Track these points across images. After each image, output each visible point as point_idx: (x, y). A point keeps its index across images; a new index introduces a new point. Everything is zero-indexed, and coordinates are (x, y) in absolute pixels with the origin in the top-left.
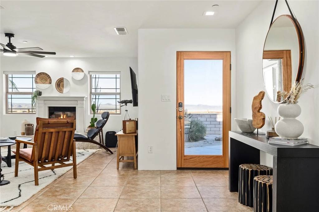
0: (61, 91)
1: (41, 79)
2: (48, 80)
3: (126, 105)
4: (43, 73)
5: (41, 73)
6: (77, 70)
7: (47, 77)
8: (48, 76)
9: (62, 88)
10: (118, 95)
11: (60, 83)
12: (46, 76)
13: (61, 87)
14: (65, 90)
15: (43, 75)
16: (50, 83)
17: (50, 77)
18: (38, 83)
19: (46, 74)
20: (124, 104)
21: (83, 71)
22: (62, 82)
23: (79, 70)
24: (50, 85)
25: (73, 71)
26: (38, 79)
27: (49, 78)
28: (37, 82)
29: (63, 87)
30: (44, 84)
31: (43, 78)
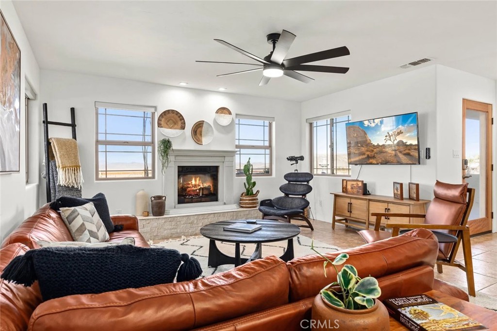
0: (198, 141)
1: (166, 121)
2: (180, 123)
3: (297, 163)
4: (173, 111)
5: (169, 110)
6: (223, 110)
7: (178, 119)
8: (179, 117)
9: (200, 138)
10: (268, 149)
11: (198, 129)
12: (176, 117)
13: (198, 135)
14: (205, 140)
15: (171, 115)
16: (183, 128)
17: (183, 119)
18: (162, 127)
19: (177, 113)
20: (294, 162)
21: (230, 113)
22: (200, 127)
23: (225, 111)
24: (183, 130)
25: (217, 112)
26: (163, 120)
27: (181, 120)
28: (161, 124)
29: (201, 135)
30: (171, 128)
31: (171, 119)
